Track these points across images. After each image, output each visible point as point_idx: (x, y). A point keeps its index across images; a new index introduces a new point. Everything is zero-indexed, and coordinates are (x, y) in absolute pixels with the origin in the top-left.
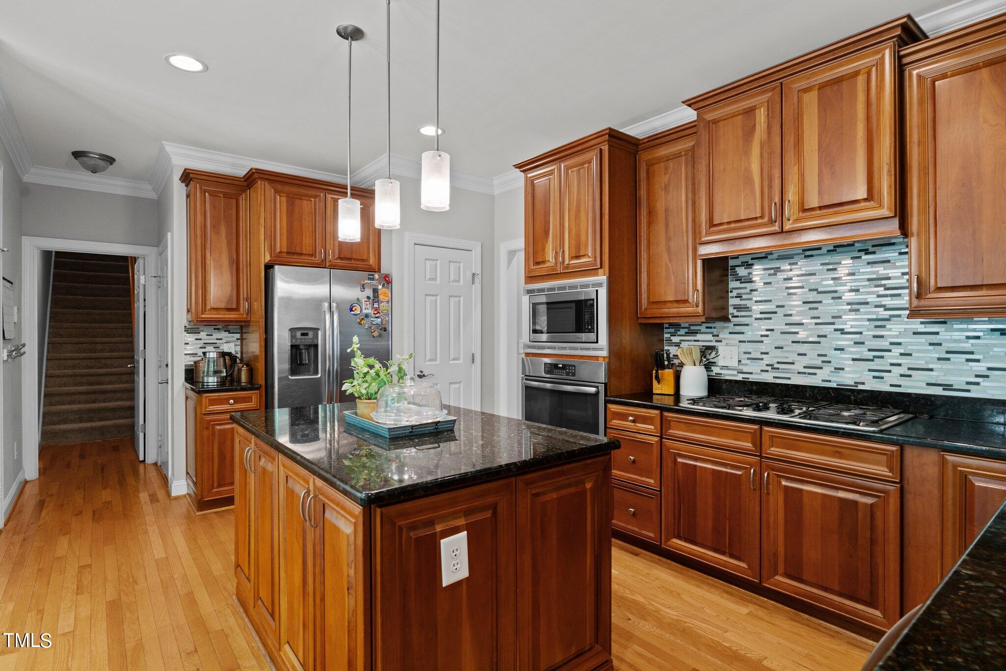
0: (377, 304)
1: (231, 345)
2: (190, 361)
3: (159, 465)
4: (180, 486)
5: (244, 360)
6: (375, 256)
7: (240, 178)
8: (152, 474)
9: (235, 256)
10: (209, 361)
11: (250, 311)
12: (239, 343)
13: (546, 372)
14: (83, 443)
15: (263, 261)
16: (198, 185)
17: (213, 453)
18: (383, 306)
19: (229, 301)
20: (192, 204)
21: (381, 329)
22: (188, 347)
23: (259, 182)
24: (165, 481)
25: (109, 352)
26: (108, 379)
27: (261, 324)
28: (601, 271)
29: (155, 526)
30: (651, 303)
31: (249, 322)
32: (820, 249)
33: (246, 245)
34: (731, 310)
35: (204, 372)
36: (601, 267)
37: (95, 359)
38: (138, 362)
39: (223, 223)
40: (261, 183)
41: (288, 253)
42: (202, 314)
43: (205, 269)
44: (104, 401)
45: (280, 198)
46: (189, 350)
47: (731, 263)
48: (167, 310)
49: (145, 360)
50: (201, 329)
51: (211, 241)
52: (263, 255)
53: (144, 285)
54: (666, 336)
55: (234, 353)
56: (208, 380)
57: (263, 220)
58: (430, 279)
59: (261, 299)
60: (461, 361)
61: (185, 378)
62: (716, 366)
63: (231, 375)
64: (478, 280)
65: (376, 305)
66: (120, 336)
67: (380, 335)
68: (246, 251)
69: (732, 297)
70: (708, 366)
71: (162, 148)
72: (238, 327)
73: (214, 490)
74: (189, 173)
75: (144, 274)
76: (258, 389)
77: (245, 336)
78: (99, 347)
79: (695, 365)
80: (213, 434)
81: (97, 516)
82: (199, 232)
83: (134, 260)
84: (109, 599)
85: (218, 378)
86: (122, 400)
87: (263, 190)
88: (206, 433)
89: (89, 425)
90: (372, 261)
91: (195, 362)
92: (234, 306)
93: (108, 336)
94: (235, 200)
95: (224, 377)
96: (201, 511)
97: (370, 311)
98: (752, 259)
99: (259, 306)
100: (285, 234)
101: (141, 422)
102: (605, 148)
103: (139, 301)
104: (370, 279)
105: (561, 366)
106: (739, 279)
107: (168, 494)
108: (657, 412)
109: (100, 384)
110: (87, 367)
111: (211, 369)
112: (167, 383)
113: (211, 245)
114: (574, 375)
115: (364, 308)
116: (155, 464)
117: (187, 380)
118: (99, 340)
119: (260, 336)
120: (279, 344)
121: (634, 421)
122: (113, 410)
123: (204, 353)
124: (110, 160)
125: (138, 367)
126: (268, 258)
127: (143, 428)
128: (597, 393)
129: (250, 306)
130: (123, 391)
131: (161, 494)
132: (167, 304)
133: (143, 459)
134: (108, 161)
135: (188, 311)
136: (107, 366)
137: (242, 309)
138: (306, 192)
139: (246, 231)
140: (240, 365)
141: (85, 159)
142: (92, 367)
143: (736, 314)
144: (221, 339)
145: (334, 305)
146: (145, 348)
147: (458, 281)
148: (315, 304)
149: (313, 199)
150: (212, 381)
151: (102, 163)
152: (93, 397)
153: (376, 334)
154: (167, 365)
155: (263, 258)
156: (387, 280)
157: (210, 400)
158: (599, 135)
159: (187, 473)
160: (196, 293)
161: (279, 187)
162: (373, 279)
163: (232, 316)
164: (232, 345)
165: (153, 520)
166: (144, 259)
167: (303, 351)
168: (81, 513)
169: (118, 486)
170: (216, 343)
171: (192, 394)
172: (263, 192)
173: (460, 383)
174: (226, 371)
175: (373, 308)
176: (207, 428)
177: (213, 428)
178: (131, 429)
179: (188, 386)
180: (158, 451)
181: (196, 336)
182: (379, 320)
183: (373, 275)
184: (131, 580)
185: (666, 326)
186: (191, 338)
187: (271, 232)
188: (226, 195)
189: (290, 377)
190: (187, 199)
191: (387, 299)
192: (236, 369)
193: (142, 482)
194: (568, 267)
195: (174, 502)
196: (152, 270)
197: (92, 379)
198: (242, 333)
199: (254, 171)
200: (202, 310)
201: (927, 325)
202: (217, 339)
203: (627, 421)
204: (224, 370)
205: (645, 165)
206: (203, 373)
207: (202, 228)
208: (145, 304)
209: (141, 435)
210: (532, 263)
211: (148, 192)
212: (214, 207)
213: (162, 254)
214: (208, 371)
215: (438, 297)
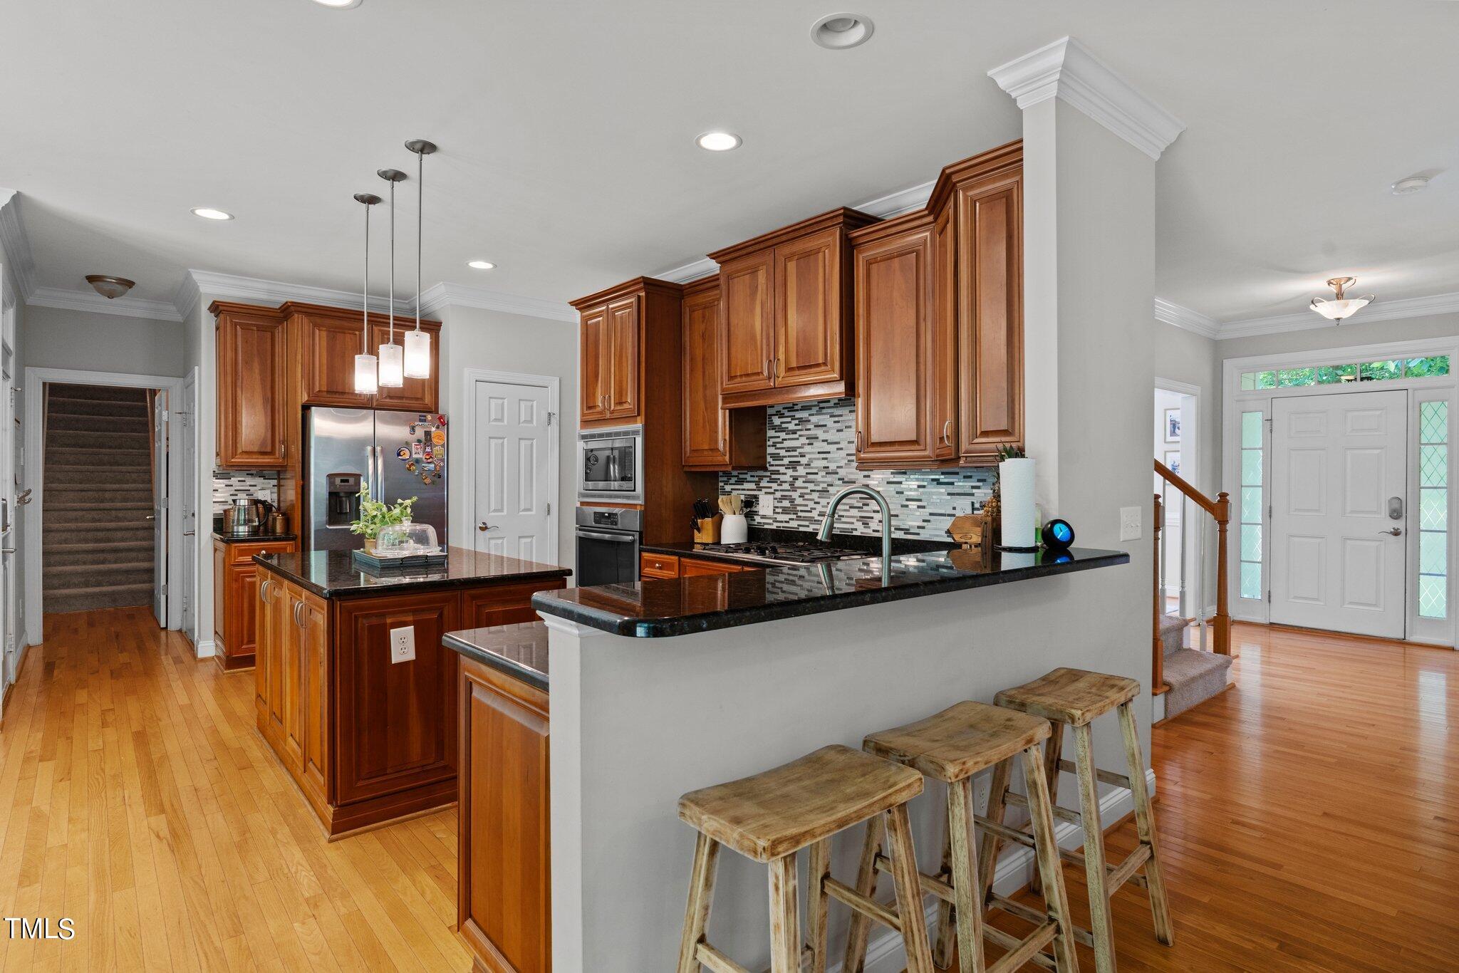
0: (430, 448)
1: (266, 492)
2: (219, 509)
3: (183, 631)
4: (208, 647)
5: (282, 509)
6: (431, 395)
7: (276, 309)
8: (176, 641)
9: (269, 395)
10: (239, 510)
11: (286, 455)
12: (275, 489)
13: (596, 522)
14: (90, 612)
15: (300, 401)
16: (228, 318)
17: (242, 607)
18: (438, 450)
19: (263, 443)
20: (222, 339)
21: (434, 476)
22: (217, 494)
23: (296, 315)
24: (191, 646)
25: (121, 502)
26: (119, 534)
27: (297, 469)
28: (639, 418)
29: (179, 682)
30: (693, 451)
31: (286, 466)
32: (828, 401)
33: (283, 384)
34: (769, 459)
35: (233, 520)
36: (639, 415)
37: (104, 510)
38: (159, 512)
39: (256, 360)
40: (298, 317)
41: (328, 392)
42: (232, 458)
43: (236, 410)
44: (115, 562)
45: (319, 332)
46: (218, 497)
47: (769, 411)
48: (194, 452)
49: (167, 509)
50: (232, 474)
51: (242, 378)
52: (300, 394)
53: (167, 422)
54: (721, 484)
55: (269, 501)
56: (238, 529)
57: (300, 357)
58: (496, 420)
59: (297, 441)
60: (533, 513)
61: (214, 528)
62: (758, 515)
63: (266, 524)
64: (555, 420)
65: (428, 449)
66: (134, 482)
67: (433, 482)
68: (283, 388)
69: (769, 446)
70: (750, 516)
71: (188, 276)
72: (276, 472)
73: (244, 647)
74: (218, 306)
75: (167, 410)
76: (294, 539)
77: (282, 482)
78: (107, 495)
79: (735, 514)
80: (243, 587)
81: (115, 675)
82: (229, 368)
83: (154, 392)
84: (134, 729)
85: (249, 527)
86: (138, 560)
87: (300, 324)
88: (235, 586)
89: (97, 590)
90: (428, 399)
91: (225, 511)
92: (269, 449)
93: (119, 482)
94: (270, 333)
95: (256, 526)
96: (229, 669)
97: (420, 456)
98: (784, 408)
99: (296, 449)
100: (325, 372)
101: (163, 582)
102: (643, 294)
103: (160, 440)
104: (420, 420)
105: (607, 515)
106: (774, 428)
107: (194, 656)
108: (677, 558)
109: (109, 540)
110: (94, 520)
111: (242, 517)
112: (194, 534)
113: (242, 383)
114: (616, 524)
115: (413, 453)
116: (180, 631)
117: (215, 530)
118: (108, 486)
119: (296, 485)
120: (316, 493)
121: (660, 568)
122: (127, 572)
123: (234, 501)
124: (130, 284)
125: (160, 519)
126: (305, 398)
127: (165, 590)
128: (633, 541)
129: (287, 448)
130: (139, 550)
131: (186, 657)
132: (193, 446)
133: (165, 626)
134: (126, 285)
135: (217, 454)
136: (118, 519)
137: (277, 452)
138: (350, 325)
139: (283, 367)
140: (276, 514)
141: (100, 284)
142: (99, 521)
143: (773, 463)
144: (255, 486)
145: (378, 449)
146: (167, 496)
147: (531, 421)
148: (356, 446)
149: (357, 333)
150: (243, 530)
151: (120, 288)
152: (101, 556)
153: (427, 481)
154: (193, 515)
155: (299, 398)
156: (443, 422)
157: (239, 550)
158: (635, 282)
159: (216, 633)
160: (226, 436)
161: (318, 320)
162: (425, 421)
163: (266, 460)
164: (268, 492)
165: (177, 677)
166: (167, 392)
167: (344, 499)
168: (98, 672)
169: (136, 651)
170: (249, 490)
171: (221, 545)
172: (300, 326)
173: (532, 537)
174: (259, 519)
175: (424, 452)
176: (236, 581)
177: (243, 581)
178: (151, 595)
179: (218, 536)
180: (183, 616)
181: (226, 482)
182: (433, 465)
183: (425, 416)
184: (155, 719)
185: (721, 474)
186: (220, 484)
187: (309, 370)
188: (260, 328)
189: (328, 527)
190: (216, 331)
191: (442, 442)
192: (271, 518)
193: (163, 647)
194: (612, 412)
195: (199, 664)
196: (176, 405)
197: (100, 535)
198: (279, 479)
199: (289, 304)
200: (232, 453)
201: (896, 476)
202: (250, 486)
203: (654, 567)
204: (257, 519)
205: (688, 310)
206: (233, 522)
207: (232, 365)
208: (168, 442)
209: (163, 598)
210: (585, 408)
211: (171, 314)
212: (246, 341)
213: (189, 387)
214: (238, 520)
215: (506, 439)
